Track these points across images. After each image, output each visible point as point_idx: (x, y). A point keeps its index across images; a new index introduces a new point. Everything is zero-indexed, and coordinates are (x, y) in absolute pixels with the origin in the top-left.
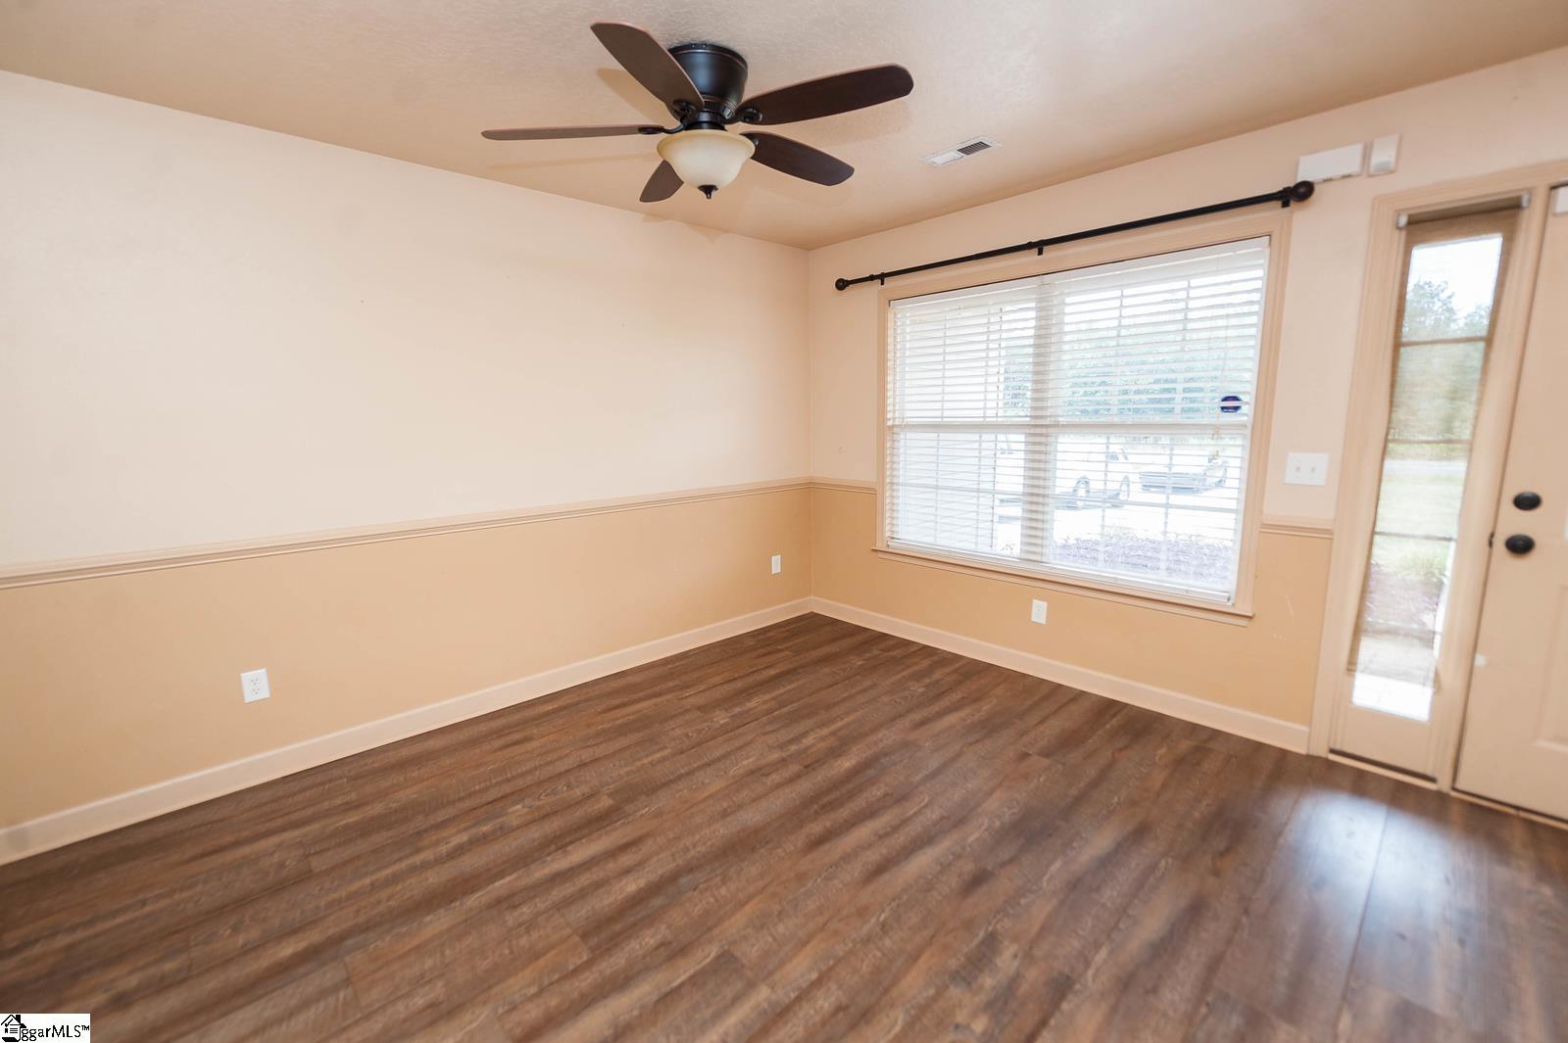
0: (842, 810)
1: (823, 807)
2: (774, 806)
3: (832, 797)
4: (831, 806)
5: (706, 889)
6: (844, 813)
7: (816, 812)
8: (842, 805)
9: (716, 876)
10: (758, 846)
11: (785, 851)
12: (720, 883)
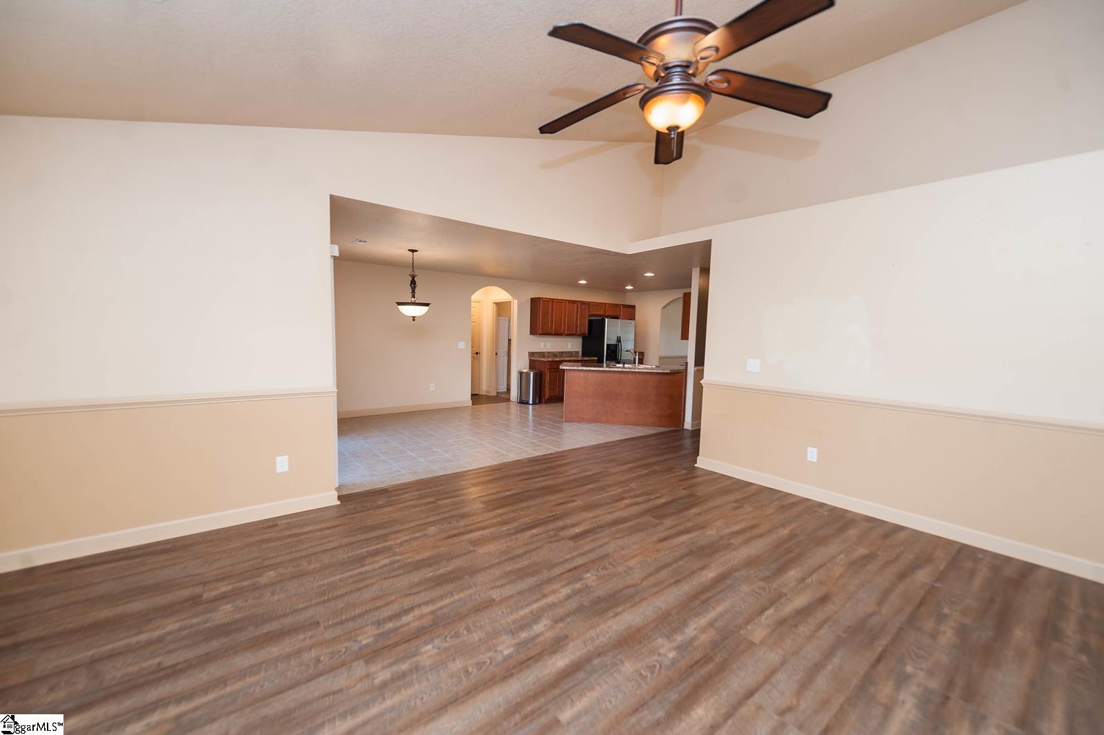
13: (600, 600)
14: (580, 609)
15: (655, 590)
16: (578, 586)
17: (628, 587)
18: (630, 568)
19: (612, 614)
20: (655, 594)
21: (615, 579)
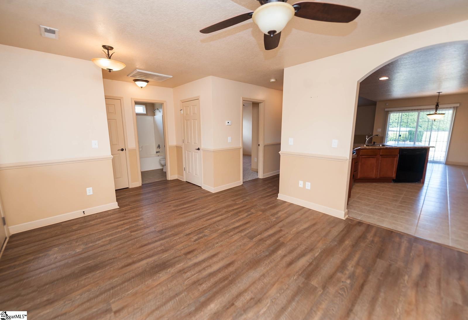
0: (221, 277)
1: (227, 278)
2: (246, 279)
3: (223, 284)
4: (225, 278)
5: (260, 251)
6: (220, 276)
7: (230, 276)
8: (220, 279)
9: (259, 254)
10: (249, 263)
11: (241, 261)
12: (257, 252)
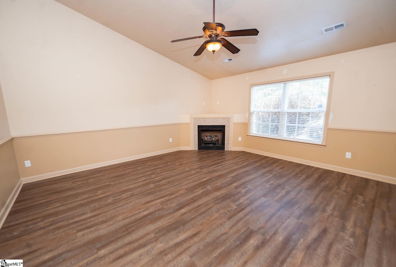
13: (228, 198)
14: (234, 195)
15: (209, 203)
16: (237, 203)
17: (218, 203)
18: (217, 212)
19: (224, 194)
20: (209, 201)
21: (224, 206)
